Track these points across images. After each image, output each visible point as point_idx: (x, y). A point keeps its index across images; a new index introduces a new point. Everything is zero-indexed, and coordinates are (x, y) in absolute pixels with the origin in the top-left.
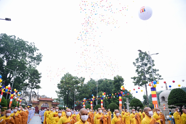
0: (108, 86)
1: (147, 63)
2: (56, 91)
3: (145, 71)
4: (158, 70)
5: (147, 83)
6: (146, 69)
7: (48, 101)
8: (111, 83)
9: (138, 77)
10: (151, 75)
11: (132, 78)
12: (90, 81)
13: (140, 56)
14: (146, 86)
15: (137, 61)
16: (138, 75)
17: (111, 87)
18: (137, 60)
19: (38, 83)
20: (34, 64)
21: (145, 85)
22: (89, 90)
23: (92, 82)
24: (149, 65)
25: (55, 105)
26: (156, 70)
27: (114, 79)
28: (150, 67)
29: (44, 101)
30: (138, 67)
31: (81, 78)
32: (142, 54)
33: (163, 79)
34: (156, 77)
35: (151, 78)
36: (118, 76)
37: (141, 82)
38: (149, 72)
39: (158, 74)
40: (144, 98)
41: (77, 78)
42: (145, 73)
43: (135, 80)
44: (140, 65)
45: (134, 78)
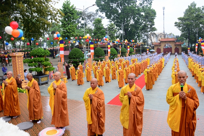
7: (170, 42)
19: (153, 26)
25: (178, 45)
29: (165, 42)
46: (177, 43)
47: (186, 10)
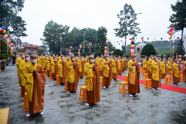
0: (91, 36)
1: (130, 16)
2: (41, 39)
3: (127, 24)
4: (139, 24)
5: (127, 35)
6: (128, 22)
7: (34, 48)
8: (94, 33)
9: (120, 29)
10: (132, 28)
11: (114, 30)
12: (74, 29)
13: (125, 9)
14: (126, 38)
15: (121, 14)
16: (120, 27)
17: (94, 36)
18: (121, 12)
19: (24, 31)
20: (15, 10)
21: (125, 36)
22: (74, 38)
23: (75, 30)
24: (131, 19)
25: (40, 52)
26: (137, 24)
27: (98, 30)
28: (132, 21)
29: (29, 48)
30: (121, 19)
31: (66, 26)
32: (127, 6)
33: (141, 33)
34: (136, 30)
35: (132, 31)
36: (102, 27)
37: (122, 34)
38: (131, 25)
39: (138, 28)
40: (122, 48)
41: (62, 26)
42: (127, 26)
43: (117, 31)
44: (124, 17)
45: (117, 30)
46: (40, 50)
47: (46, 25)
